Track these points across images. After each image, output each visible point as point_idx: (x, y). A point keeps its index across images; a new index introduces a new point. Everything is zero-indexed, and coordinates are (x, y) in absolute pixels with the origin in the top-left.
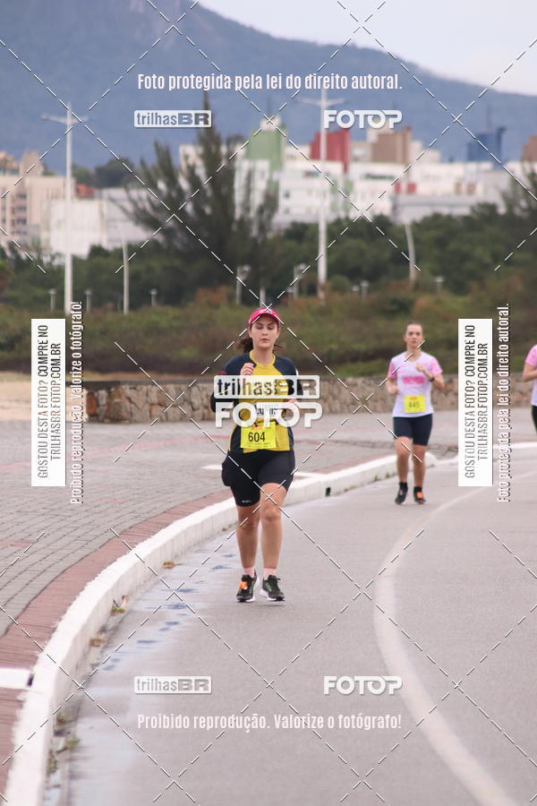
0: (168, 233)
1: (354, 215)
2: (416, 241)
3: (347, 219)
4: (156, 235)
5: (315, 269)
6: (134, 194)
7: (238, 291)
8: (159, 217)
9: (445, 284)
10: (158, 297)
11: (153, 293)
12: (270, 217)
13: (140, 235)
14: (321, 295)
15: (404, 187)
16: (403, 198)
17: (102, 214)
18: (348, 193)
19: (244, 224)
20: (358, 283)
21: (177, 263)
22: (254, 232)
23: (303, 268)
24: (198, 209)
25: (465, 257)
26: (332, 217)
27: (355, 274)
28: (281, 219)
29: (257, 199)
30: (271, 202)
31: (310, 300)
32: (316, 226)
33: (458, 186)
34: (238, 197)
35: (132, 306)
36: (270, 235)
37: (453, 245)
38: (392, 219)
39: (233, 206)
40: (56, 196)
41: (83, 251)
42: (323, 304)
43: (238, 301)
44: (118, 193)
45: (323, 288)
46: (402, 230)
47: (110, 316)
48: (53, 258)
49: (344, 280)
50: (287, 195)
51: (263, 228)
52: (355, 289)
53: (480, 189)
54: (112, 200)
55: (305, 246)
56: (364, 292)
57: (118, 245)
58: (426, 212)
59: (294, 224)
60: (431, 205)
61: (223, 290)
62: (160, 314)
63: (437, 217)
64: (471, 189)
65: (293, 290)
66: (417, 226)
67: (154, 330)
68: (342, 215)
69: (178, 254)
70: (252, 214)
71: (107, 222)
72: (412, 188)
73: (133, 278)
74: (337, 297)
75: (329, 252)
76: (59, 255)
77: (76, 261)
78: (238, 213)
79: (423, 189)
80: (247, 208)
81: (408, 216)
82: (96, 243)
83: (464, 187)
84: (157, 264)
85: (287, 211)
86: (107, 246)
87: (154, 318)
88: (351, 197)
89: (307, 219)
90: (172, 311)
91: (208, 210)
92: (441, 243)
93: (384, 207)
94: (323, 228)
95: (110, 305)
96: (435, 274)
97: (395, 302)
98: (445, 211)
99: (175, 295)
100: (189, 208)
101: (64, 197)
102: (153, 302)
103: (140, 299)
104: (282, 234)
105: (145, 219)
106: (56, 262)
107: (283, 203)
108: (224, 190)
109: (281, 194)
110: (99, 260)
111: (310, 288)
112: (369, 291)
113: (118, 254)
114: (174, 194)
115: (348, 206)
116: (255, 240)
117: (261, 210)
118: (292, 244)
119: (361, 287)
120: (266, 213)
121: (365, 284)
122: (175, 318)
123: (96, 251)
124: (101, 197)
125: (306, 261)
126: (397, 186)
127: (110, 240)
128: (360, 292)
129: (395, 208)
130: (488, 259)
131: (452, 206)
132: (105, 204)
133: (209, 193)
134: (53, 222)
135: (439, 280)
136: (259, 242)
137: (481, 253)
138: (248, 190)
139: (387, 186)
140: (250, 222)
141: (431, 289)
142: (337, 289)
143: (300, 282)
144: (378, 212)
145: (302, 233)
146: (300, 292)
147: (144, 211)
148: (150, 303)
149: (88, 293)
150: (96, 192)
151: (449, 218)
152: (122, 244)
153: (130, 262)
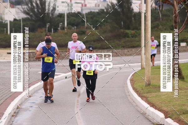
0: (31, 16)
1: (73, 11)
3: (71, 12)
4: (28, 16)
5: (64, 24)
6: (23, 7)
7: (47, 29)
8: (29, 12)
12: (54, 12)
13: (24, 16)
14: (66, 30)
15: (84, 5)
16: (84, 8)
17: (16, 11)
21: (33, 22)
22: (51, 15)
23: (61, 23)
24: (38, 10)
26: (68, 12)
27: (73, 25)
28: (57, 12)
29: (51, 8)
30: (54, 9)
31: (63, 31)
32: (64, 14)
34: (47, 8)
35: (23, 32)
36: (54, 16)
37: (95, 18)
38: (81, 12)
41: (12, 20)
42: (66, 32)
43: (47, 31)
44: (19, 7)
45: (66, 28)
46: (83, 15)
48: (5, 21)
49: (71, 26)
50: (58, 7)
52: (73, 28)
53: (100, 6)
55: (62, 19)
57: (20, 18)
58: (89, 11)
59: (59, 14)
60: (90, 9)
61: (44, 29)
63: (91, 12)
65: (59, 28)
68: (70, 11)
69: (33, 21)
70: (50, 12)
71: (17, 13)
72: (86, 5)
74: (69, 30)
75: (67, 20)
76: (7, 20)
77: (10, 22)
78: (47, 11)
79: (88, 6)
80: (49, 10)
81: (84, 12)
82: (15, 18)
83: (97, 5)
84: (29, 23)
88: (72, 7)
89: (62, 12)
91: (40, 11)
92: (92, 18)
93: (79, 10)
94: (66, 15)
95: (18, 32)
97: (82, 31)
99: (33, 30)
100: (36, 10)
101: (7, 7)
104: (57, 16)
105: (25, 12)
107: (57, 9)
108: (44, 6)
110: (16, 22)
111: (63, 28)
112: (76, 29)
113: (20, 20)
114: (32, 7)
116: (51, 17)
117: (52, 11)
118: (59, 18)
119: (74, 28)
121: (75, 27)
122: (33, 35)
123: (15, 20)
126: (82, 5)
127: (18, 17)
128: (74, 29)
129: (82, 10)
131: (94, 9)
132: (17, 9)
133: (40, 7)
134: (5, 13)
136: (52, 18)
138: (49, 6)
139: (80, 5)
140: (49, 13)
141: (90, 28)
142: (69, 28)
143: (61, 27)
145: (61, 16)
146: (61, 29)
149: (13, 29)
150: (15, 6)
151: (94, 12)
152: (21, 18)
153: (23, 22)
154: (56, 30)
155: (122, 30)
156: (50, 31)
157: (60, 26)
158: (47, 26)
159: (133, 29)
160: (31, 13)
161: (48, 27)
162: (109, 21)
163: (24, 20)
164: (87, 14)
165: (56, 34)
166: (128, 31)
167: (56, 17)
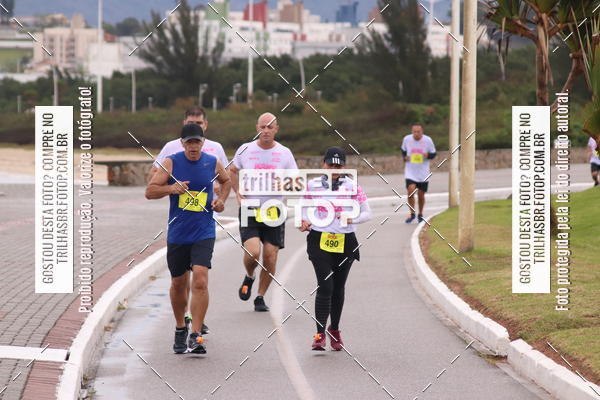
0: (159, 65)
1: (270, 53)
2: (306, 69)
3: (266, 56)
4: (151, 65)
5: (246, 86)
6: (140, 40)
7: (200, 99)
8: (153, 54)
9: (323, 95)
10: (153, 102)
11: (150, 99)
12: (220, 56)
13: (141, 64)
14: (250, 101)
15: (299, 36)
16: (299, 43)
17: (119, 52)
18: (265, 40)
19: (204, 59)
20: (271, 95)
21: (165, 82)
22: (211, 63)
23: (239, 85)
24: (177, 50)
25: (334, 80)
26: (256, 55)
27: (269, 89)
28: (227, 55)
29: (212, 44)
30: (220, 47)
31: (243, 105)
32: (246, 61)
33: (331, 37)
34: (201, 43)
35: (138, 108)
36: (220, 66)
38: (292, 57)
39: (197, 48)
40: (93, 41)
41: (109, 74)
42: (251, 107)
43: (200, 105)
44: (129, 39)
45: (251, 98)
46: (298, 63)
47: (123, 114)
48: (91, 77)
49: (263, 93)
50: (230, 41)
51: (215, 61)
52: (270, 97)
53: (343, 38)
54: (126, 44)
55: (240, 72)
56: (275, 101)
57: (129, 70)
58: (312, 52)
59: (234, 59)
60: (315, 47)
61: (192, 99)
62: (154, 113)
63: (318, 55)
64: (338, 39)
65: (233, 98)
66: (306, 61)
67: (150, 123)
68: (261, 53)
69: (165, 77)
70: (209, 53)
71: (122, 57)
72: (303, 38)
73: (138, 91)
74: (259, 103)
75: (254, 76)
76: (94, 76)
77: (104, 80)
78: (201, 52)
79: (311, 38)
80: (206, 50)
81: (301, 55)
82: (116, 69)
83: (334, 37)
84: (152, 82)
85: (230, 51)
86: (123, 71)
87: (151, 115)
88: (268, 42)
89: (241, 55)
90: (162, 112)
91: (183, 51)
93: (287, 49)
94: (251, 62)
95: (124, 107)
96: (317, 90)
98: (323, 52)
99: (163, 102)
100: (171, 49)
101: (97, 41)
102: (150, 105)
103: (142, 103)
104: (227, 64)
105: (145, 56)
106: (92, 80)
107: (228, 46)
108: (192, 39)
109: (227, 40)
110: (118, 79)
111: (243, 98)
112: (278, 99)
113: (129, 76)
114: (163, 41)
115: (266, 48)
116: (211, 68)
117: (214, 51)
118: (233, 71)
119: (273, 97)
120: (217, 53)
121: (276, 95)
122: (163, 116)
123: (117, 74)
124: (119, 42)
125: (240, 81)
126: (295, 37)
127: (125, 68)
128: (272, 100)
129: (293, 49)
130: (348, 81)
131: (327, 48)
132: (122, 46)
133: (184, 41)
134: (91, 57)
135: (319, 93)
136: (214, 69)
137: (344, 77)
138: (207, 38)
139: (289, 36)
140: (208, 58)
142: (259, 98)
143: (237, 95)
144: (283, 52)
145: (238, 64)
146: (237, 100)
147: (145, 51)
148: (147, 105)
149: (111, 99)
150: (116, 39)
152: (132, 70)
153: (137, 80)
154: (224, 103)
155: (400, 105)
156: (207, 104)
157: (235, 91)
158: (202, 92)
159: (429, 103)
160: (160, 58)
161: (204, 95)
162: (365, 79)
163: (140, 75)
164: (308, 61)
165: (224, 114)
166: (416, 108)
167: (223, 68)
